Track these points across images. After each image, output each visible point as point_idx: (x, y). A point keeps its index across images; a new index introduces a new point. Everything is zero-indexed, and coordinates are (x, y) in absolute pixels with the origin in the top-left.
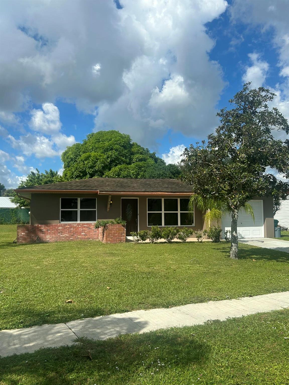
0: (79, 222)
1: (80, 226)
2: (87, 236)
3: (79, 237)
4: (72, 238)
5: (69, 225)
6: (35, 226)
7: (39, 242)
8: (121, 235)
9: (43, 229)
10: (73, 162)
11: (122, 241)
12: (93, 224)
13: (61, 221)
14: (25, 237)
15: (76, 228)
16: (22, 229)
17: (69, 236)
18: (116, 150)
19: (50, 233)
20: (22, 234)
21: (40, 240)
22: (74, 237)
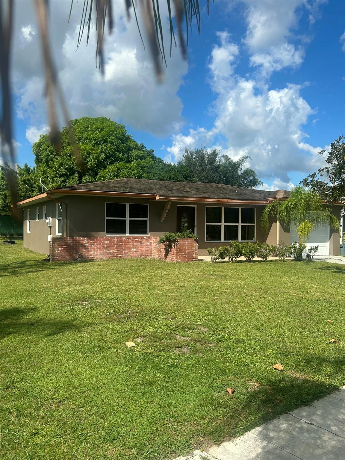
0: (127, 235)
1: (130, 240)
2: (138, 253)
3: (130, 254)
4: (121, 256)
5: (117, 238)
6: (76, 239)
7: (81, 259)
8: (193, 251)
9: (86, 243)
10: (54, 155)
11: (194, 259)
12: (145, 237)
13: (107, 233)
14: (63, 253)
15: (125, 242)
16: (59, 243)
17: (117, 252)
18: (112, 143)
19: (94, 249)
20: (60, 249)
21: (82, 257)
22: (123, 254)
